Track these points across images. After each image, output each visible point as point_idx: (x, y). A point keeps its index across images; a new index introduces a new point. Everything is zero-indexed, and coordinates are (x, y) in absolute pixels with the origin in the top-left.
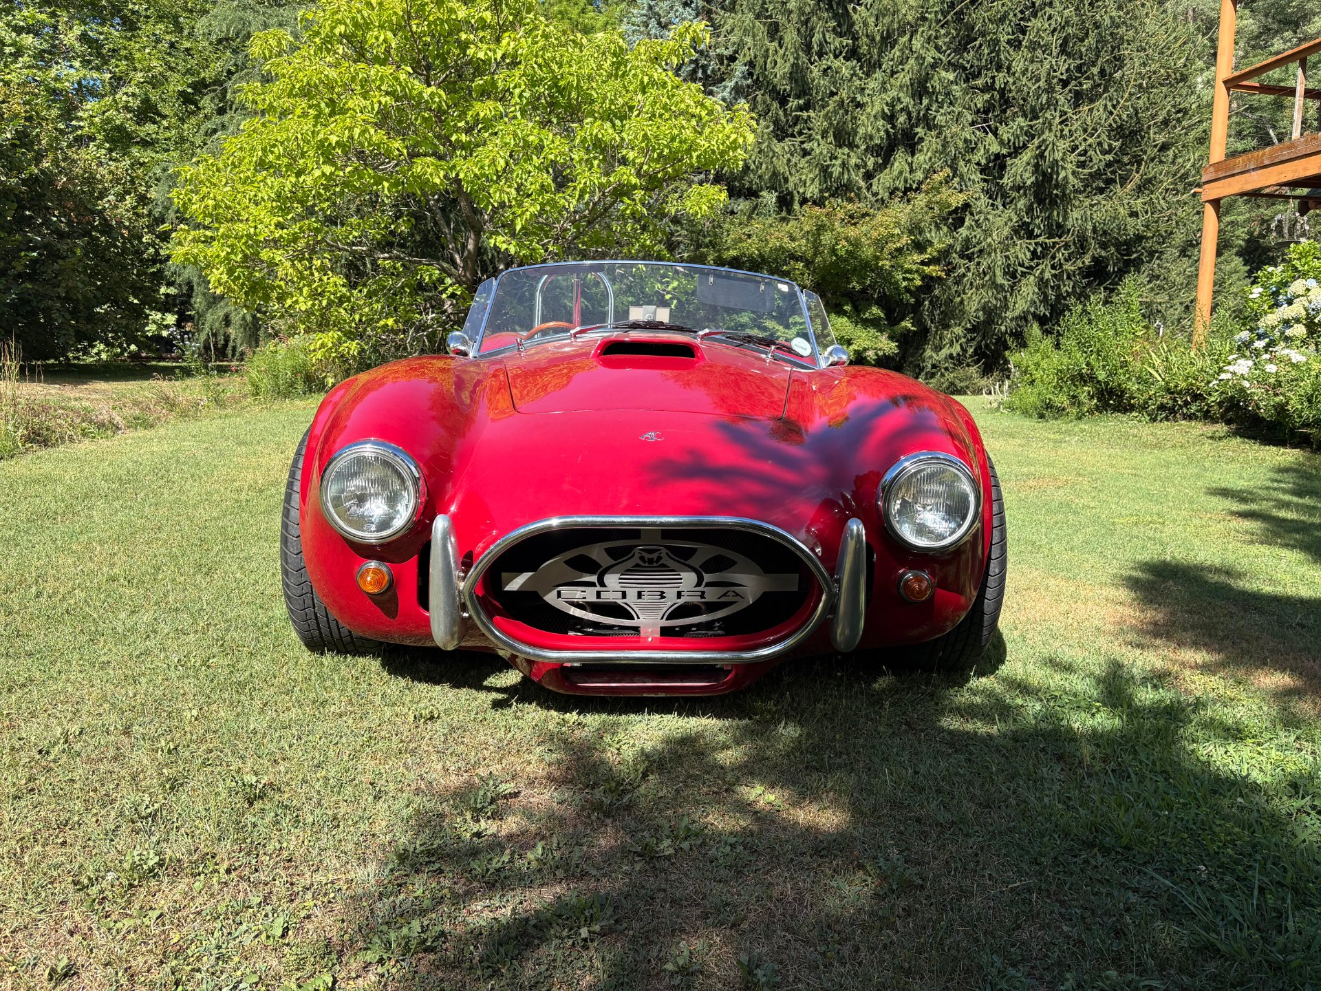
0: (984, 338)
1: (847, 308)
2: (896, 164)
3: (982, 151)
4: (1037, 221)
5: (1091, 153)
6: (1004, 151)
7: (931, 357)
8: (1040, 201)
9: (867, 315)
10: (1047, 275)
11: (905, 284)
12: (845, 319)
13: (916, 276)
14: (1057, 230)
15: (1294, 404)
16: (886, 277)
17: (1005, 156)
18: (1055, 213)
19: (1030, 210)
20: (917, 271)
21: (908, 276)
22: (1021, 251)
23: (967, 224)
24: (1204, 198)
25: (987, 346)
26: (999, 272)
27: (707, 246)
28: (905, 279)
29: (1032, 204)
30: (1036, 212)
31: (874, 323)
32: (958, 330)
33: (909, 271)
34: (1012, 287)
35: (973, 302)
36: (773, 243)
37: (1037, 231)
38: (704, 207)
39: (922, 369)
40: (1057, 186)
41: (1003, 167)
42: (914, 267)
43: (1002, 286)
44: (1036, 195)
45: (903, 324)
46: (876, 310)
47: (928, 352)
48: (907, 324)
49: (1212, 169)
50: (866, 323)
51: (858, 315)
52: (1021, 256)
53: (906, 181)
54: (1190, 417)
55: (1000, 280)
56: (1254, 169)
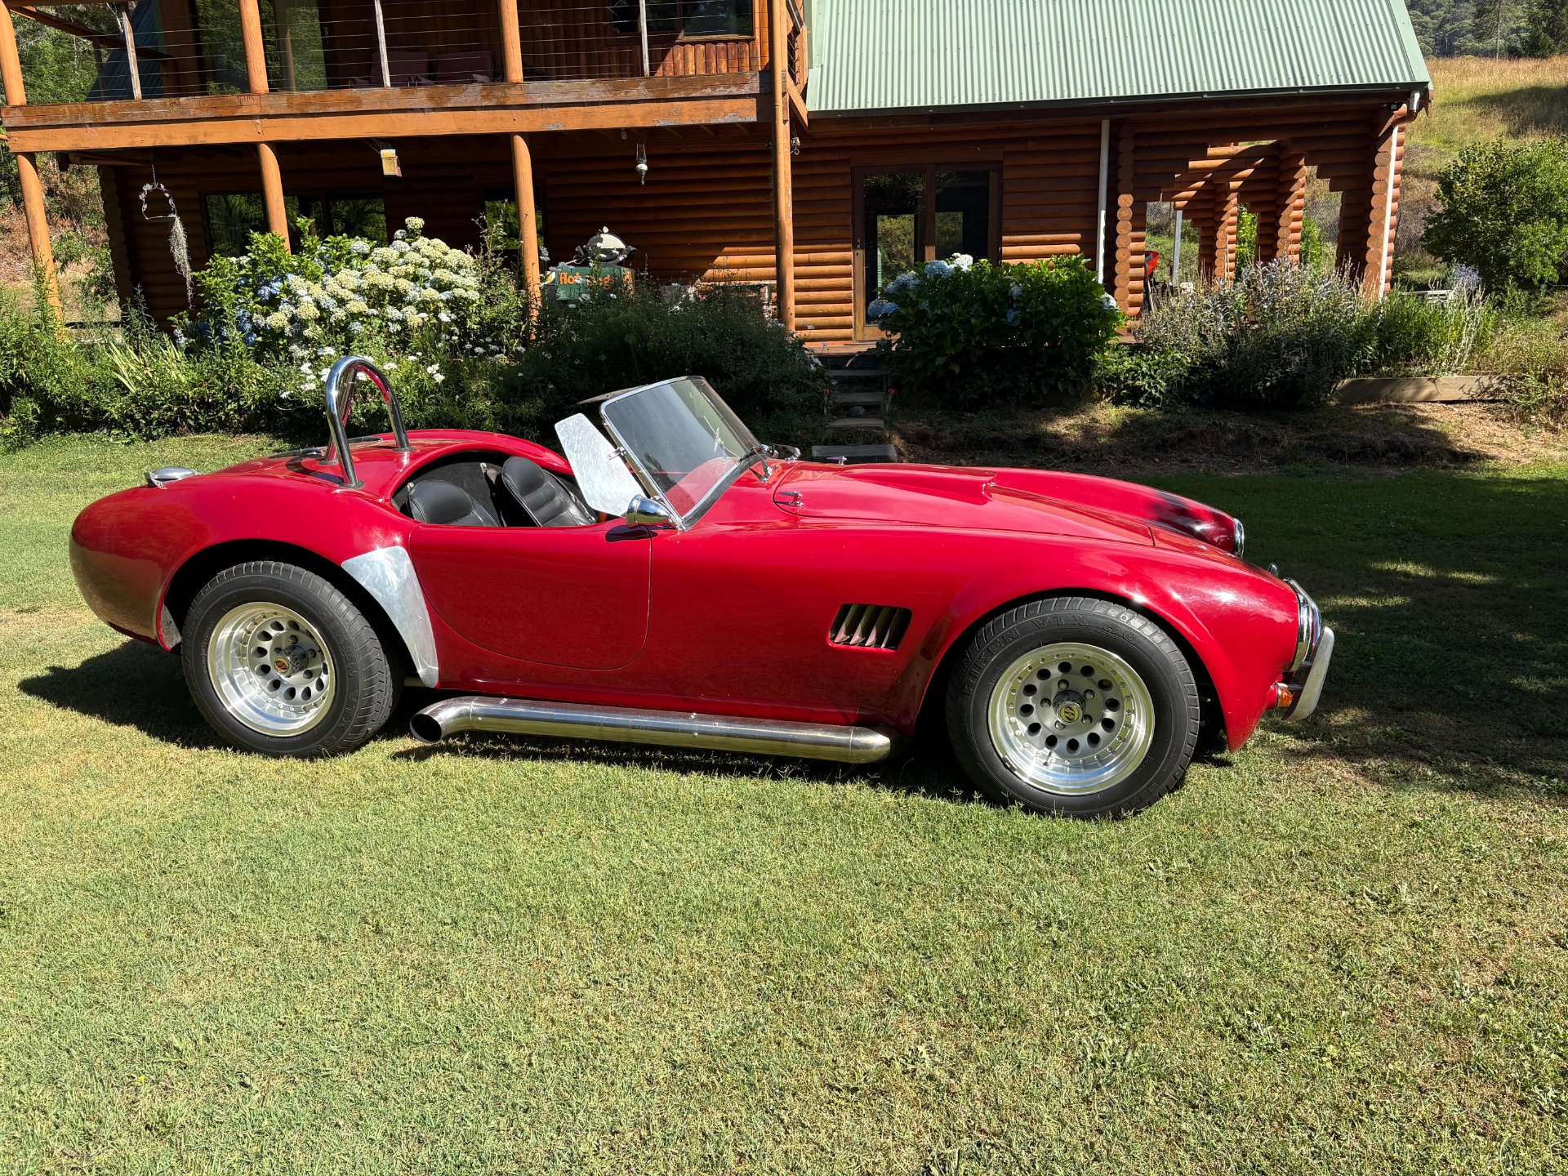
24: (13, 148)
54: (199, 429)
56: (91, 125)
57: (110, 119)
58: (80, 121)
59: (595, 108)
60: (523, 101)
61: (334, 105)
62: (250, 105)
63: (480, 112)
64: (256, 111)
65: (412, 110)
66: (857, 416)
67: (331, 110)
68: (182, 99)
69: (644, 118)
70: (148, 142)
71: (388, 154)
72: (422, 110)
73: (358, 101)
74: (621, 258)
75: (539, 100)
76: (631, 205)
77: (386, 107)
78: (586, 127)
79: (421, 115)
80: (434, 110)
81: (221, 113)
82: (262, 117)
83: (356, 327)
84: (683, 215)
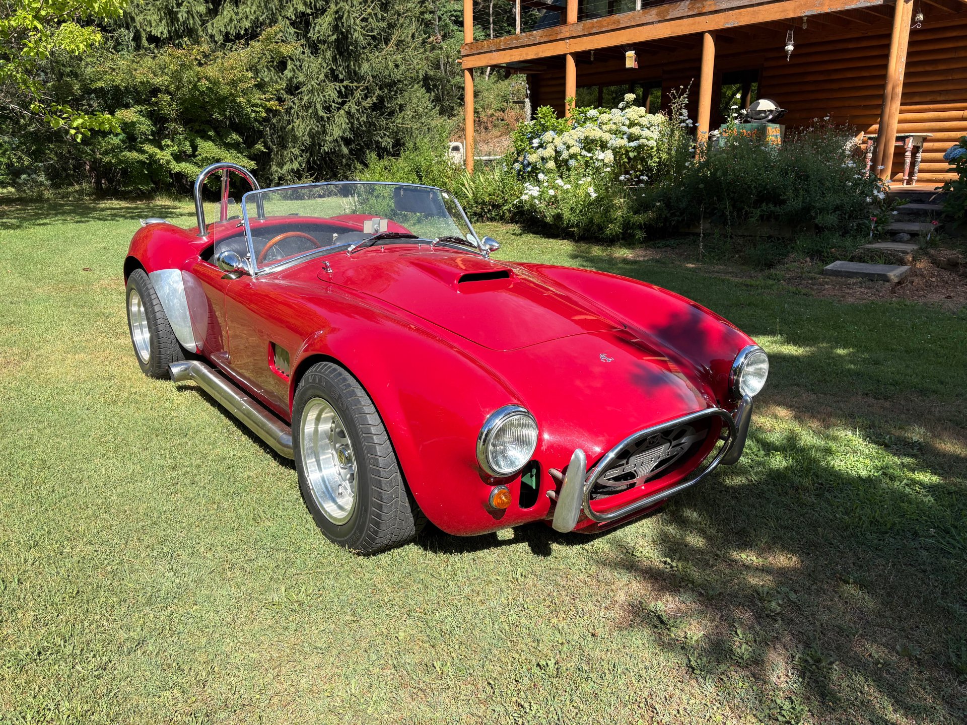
0: (311, 156)
1: (211, 133)
2: (225, 13)
3: (292, 9)
4: (341, 69)
5: (370, 20)
6: (309, 11)
7: (277, 171)
8: (341, 54)
9: (229, 140)
10: (353, 110)
11: (253, 115)
12: (211, 143)
13: (261, 109)
14: (354, 76)
15: (566, 214)
16: (239, 110)
17: (308, 15)
18: (352, 63)
19: (334, 59)
20: (261, 105)
21: (255, 108)
22: (331, 91)
23: (289, 67)
24: (464, 67)
25: (314, 161)
26: (319, 107)
27: (68, 75)
28: (253, 111)
29: (335, 56)
30: (340, 61)
31: (235, 146)
32: (296, 151)
33: (255, 105)
34: (328, 118)
35: (302, 128)
36: (140, 77)
37: (341, 77)
38: (81, 46)
39: (271, 181)
40: (351, 44)
41: (308, 24)
42: (259, 102)
43: (322, 117)
44: (337, 48)
45: (257, 146)
46: (235, 136)
47: (274, 168)
48: (260, 146)
49: (467, 47)
50: (228, 146)
51: (221, 140)
52: (332, 94)
53: (235, 27)
54: (492, 219)
55: (321, 113)
56: (495, 51)
57: (502, 47)
58: (491, 49)
59: (761, 7)
60: (713, 8)
61: (605, 26)
62: (565, 31)
63: (685, 20)
64: (567, 35)
65: (647, 24)
66: (901, 241)
67: (604, 29)
68: (535, 32)
69: (794, 10)
70: (517, 58)
71: (630, 54)
72: (652, 23)
73: (618, 22)
74: (770, 117)
75: (724, 6)
76: (821, 78)
77: (633, 24)
78: (753, 22)
79: (651, 26)
80: (659, 22)
81: (552, 38)
82: (570, 38)
83: (572, 163)
84: (861, 84)
